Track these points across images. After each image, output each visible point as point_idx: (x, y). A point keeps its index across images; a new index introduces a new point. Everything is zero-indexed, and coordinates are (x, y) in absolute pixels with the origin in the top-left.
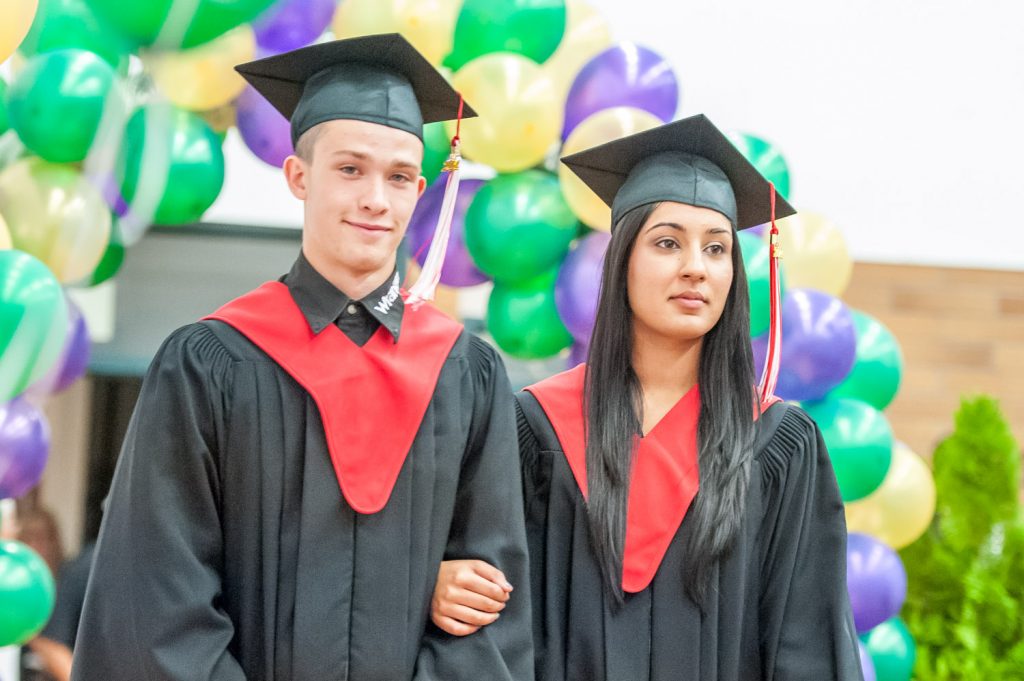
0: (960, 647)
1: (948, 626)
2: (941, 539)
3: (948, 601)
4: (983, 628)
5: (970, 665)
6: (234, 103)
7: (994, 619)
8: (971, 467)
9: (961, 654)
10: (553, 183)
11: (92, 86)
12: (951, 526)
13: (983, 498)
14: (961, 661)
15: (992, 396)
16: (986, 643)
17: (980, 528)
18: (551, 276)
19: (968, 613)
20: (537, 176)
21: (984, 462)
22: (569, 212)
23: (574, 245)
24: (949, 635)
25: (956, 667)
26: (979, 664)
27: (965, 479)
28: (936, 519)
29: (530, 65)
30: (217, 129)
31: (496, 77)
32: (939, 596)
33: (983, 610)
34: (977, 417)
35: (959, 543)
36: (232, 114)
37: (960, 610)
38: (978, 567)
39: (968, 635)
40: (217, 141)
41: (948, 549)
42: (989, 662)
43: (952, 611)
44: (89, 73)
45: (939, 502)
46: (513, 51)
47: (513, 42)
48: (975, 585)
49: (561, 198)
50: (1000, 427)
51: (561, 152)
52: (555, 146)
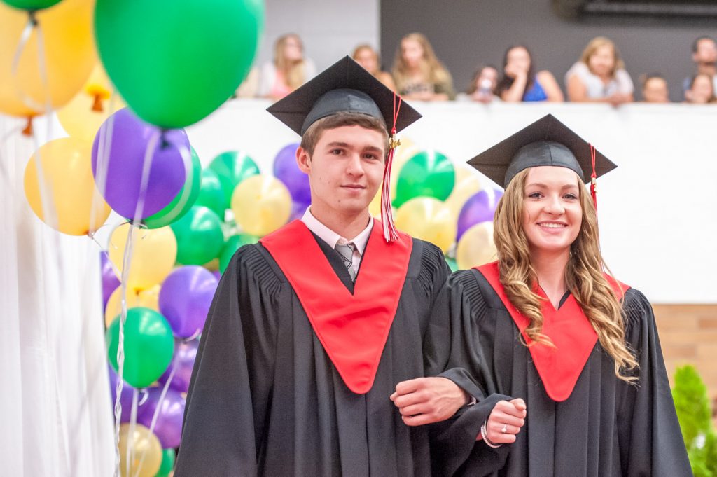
8: (684, 402)
10: (454, 264)
11: (207, 225)
13: (691, 419)
15: (692, 366)
17: (691, 435)
21: (691, 399)
29: (438, 202)
31: (420, 210)
34: (686, 376)
44: (205, 218)
46: (429, 195)
47: (428, 190)
50: (697, 380)
51: (456, 248)
52: (452, 245)
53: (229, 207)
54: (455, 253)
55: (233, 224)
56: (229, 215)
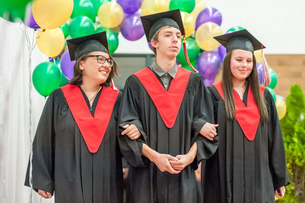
0: (294, 142)
1: (291, 138)
2: (288, 118)
3: (291, 132)
4: (299, 138)
5: (296, 147)
6: (119, 26)
7: (302, 136)
8: (294, 101)
9: (294, 144)
10: (194, 40)
11: (87, 24)
12: (291, 115)
13: (297, 108)
14: (294, 146)
15: (298, 84)
16: (300, 141)
17: (297, 115)
18: (195, 62)
19: (295, 134)
20: (190, 39)
21: (297, 99)
22: (198, 47)
23: (199, 54)
24: (291, 140)
25: (293, 147)
26: (298, 146)
27: (293, 104)
28: (287, 113)
29: (187, 14)
30: (116, 32)
32: (288, 131)
33: (299, 134)
34: (295, 89)
35: (293, 119)
36: (119, 29)
37: (293, 134)
38: (297, 124)
39: (296, 140)
40: (116, 35)
41: (290, 120)
42: (301, 146)
43: (292, 134)
44: (86, 21)
45: (287, 109)
48: (297, 128)
49: (196, 44)
51: (195, 33)
52: (194, 32)
53: (97, 15)
54: (195, 36)
55: (99, 23)
56: (97, 19)
